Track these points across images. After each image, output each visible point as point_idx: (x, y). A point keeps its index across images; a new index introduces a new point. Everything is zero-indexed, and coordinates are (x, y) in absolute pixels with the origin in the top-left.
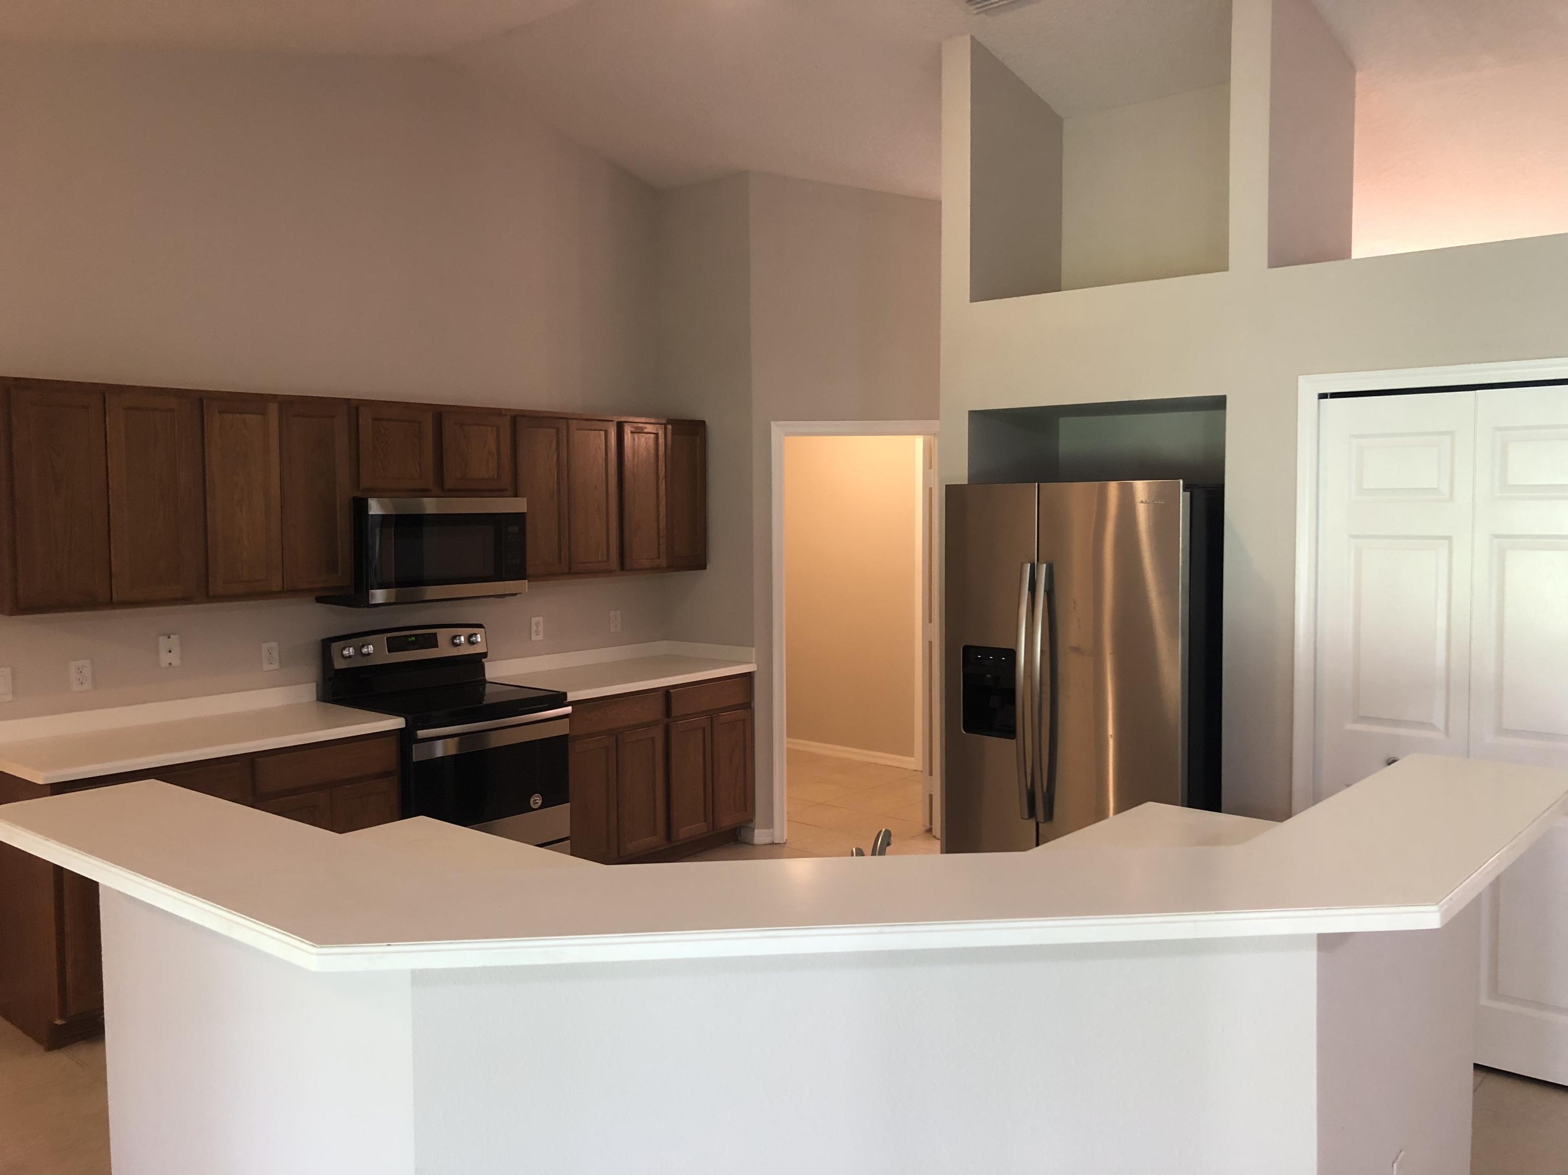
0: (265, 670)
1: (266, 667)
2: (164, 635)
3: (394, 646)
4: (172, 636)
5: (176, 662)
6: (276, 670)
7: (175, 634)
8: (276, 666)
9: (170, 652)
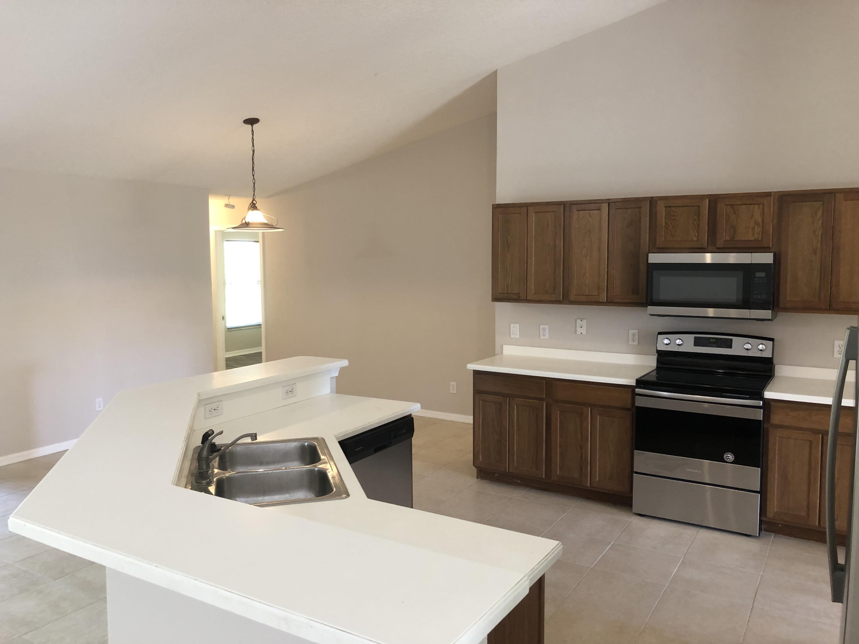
0: (630, 344)
1: (631, 343)
2: (579, 319)
3: (698, 342)
4: (583, 320)
5: (584, 333)
6: (636, 345)
7: (584, 319)
8: (636, 343)
9: (581, 327)
